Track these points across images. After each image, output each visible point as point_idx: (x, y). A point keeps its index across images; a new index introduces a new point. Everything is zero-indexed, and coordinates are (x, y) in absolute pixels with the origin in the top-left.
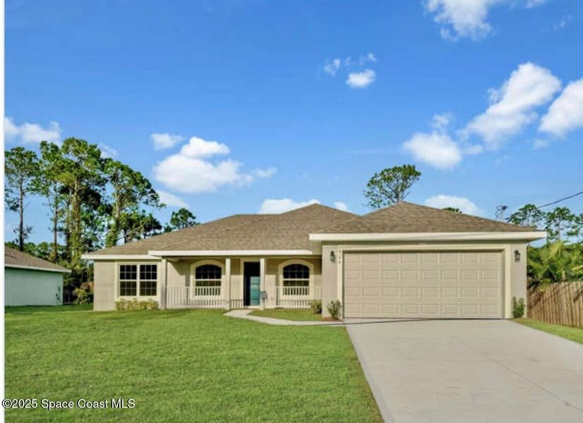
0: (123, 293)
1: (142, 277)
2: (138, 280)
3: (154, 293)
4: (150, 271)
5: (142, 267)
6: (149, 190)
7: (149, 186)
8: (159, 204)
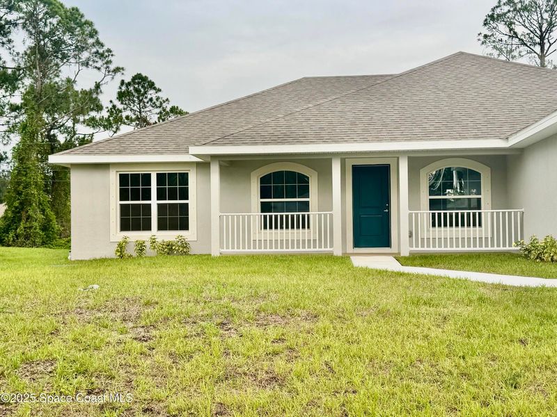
0: (125, 226)
1: (160, 196)
2: (154, 202)
3: (184, 226)
4: (174, 185)
5: (161, 177)
6: (91, 41)
7: (93, 33)
8: (112, 67)
